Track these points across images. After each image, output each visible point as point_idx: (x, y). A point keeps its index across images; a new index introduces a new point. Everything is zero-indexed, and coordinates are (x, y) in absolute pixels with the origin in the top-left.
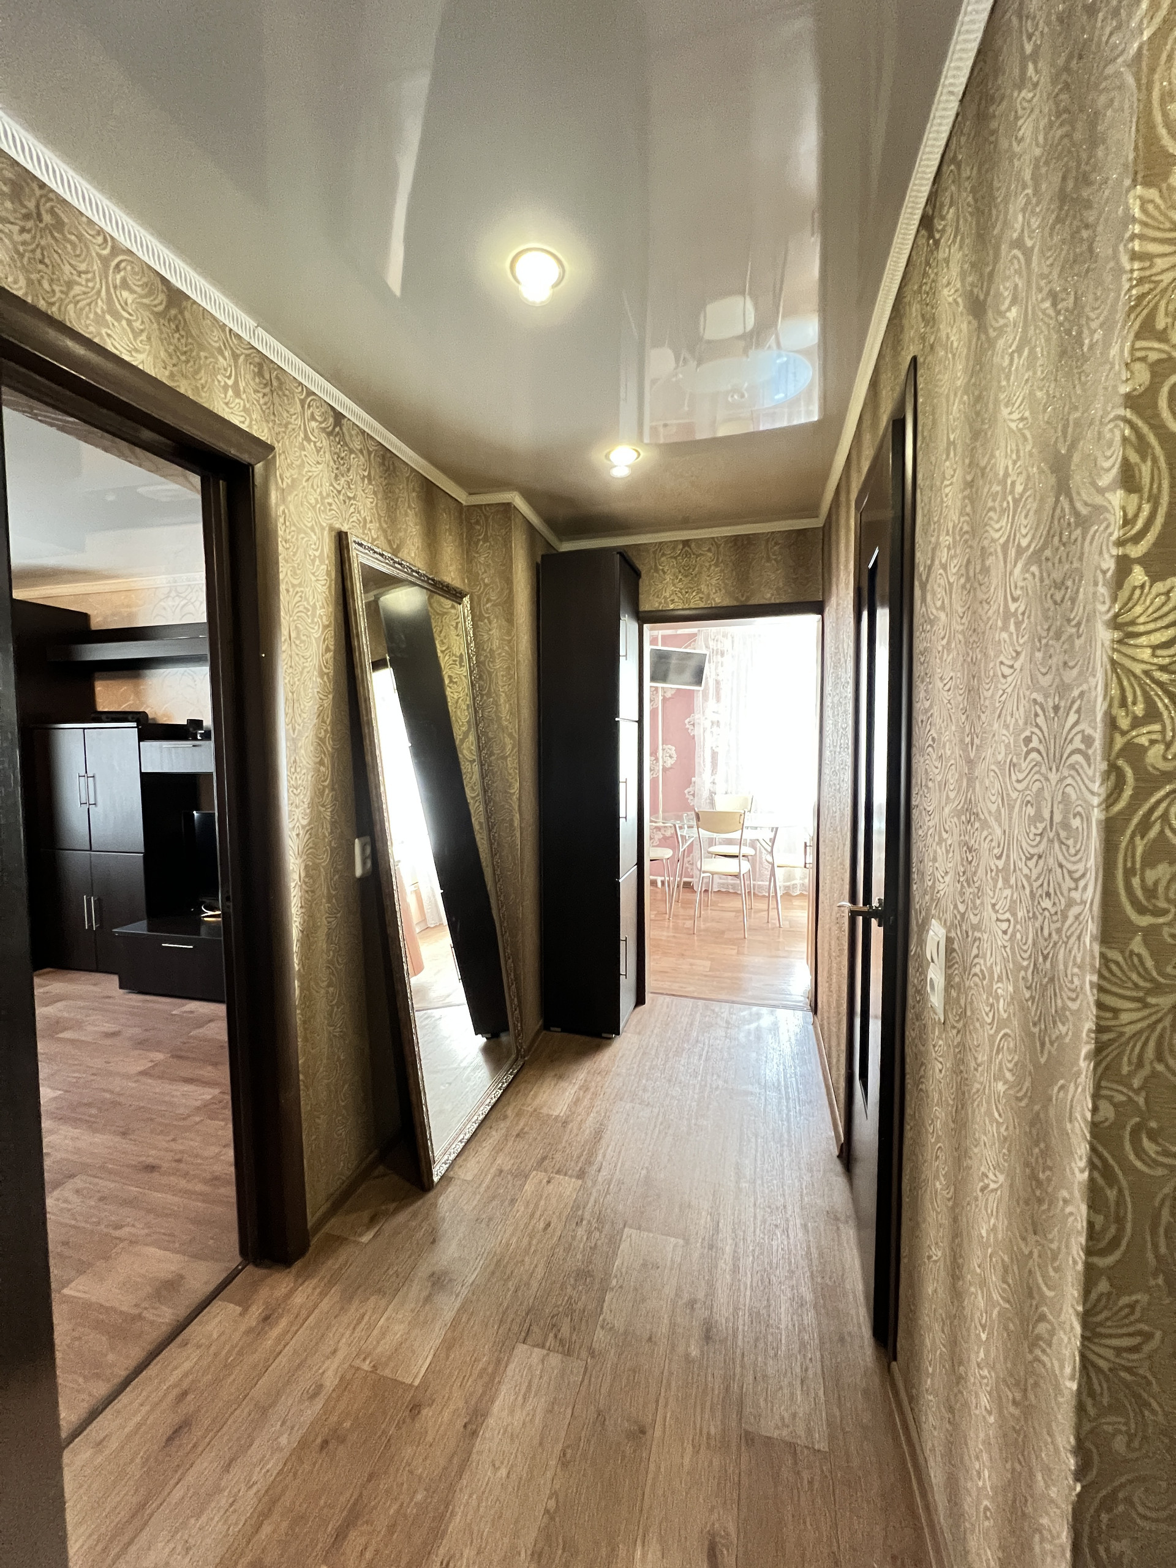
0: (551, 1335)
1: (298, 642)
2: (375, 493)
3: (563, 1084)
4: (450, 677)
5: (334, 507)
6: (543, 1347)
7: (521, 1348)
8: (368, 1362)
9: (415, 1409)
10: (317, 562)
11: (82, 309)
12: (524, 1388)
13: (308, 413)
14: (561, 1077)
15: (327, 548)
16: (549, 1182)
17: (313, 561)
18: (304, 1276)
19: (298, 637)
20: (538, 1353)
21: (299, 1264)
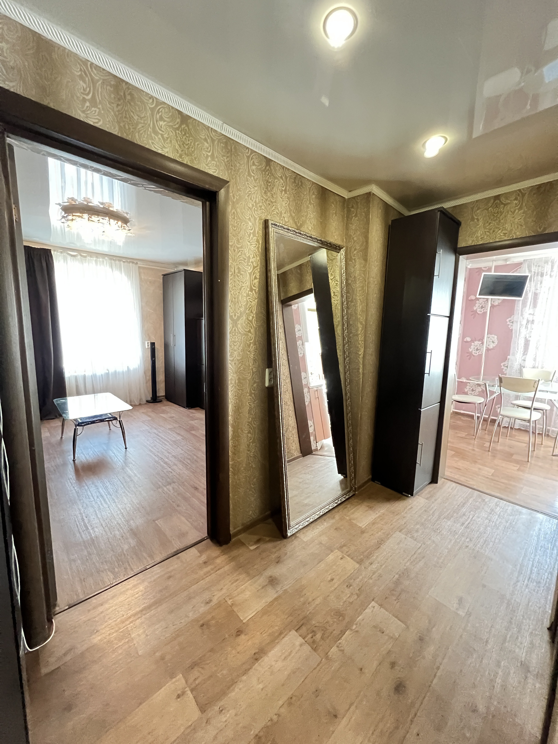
0: (310, 635)
1: (239, 275)
2: (288, 198)
3: (371, 512)
4: (334, 292)
5: (263, 207)
6: (304, 638)
7: (293, 632)
8: (231, 600)
9: (239, 633)
10: (252, 236)
11: (141, 134)
12: (287, 653)
13: (251, 163)
14: (371, 508)
15: (259, 229)
16: (342, 558)
17: (249, 236)
18: (224, 553)
19: (239, 272)
20: (300, 640)
21: (224, 547)
